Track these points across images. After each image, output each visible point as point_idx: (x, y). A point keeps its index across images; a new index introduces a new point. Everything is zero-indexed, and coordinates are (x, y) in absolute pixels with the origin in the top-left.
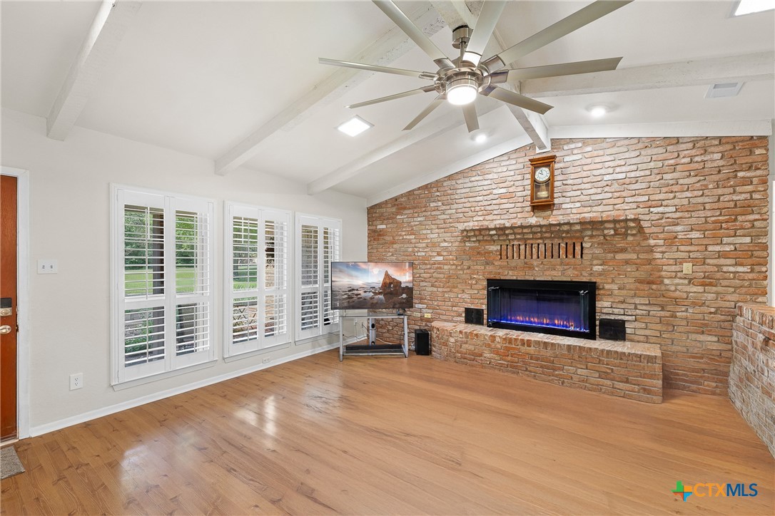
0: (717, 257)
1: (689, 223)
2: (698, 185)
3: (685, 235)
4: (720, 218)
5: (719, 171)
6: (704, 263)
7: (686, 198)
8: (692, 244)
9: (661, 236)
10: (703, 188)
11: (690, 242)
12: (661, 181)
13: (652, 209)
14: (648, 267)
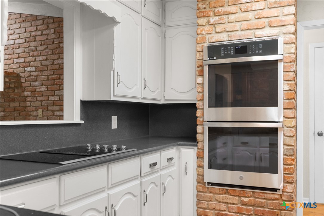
0: (52, 104)
1: (41, 80)
2: (44, 52)
3: (39, 88)
4: (54, 76)
5: (53, 42)
6: (48, 110)
7: (40, 61)
8: (42, 96)
9: (29, 89)
10: (47, 54)
11: (42, 94)
12: (30, 48)
13: (26, 69)
14: (24, 112)
